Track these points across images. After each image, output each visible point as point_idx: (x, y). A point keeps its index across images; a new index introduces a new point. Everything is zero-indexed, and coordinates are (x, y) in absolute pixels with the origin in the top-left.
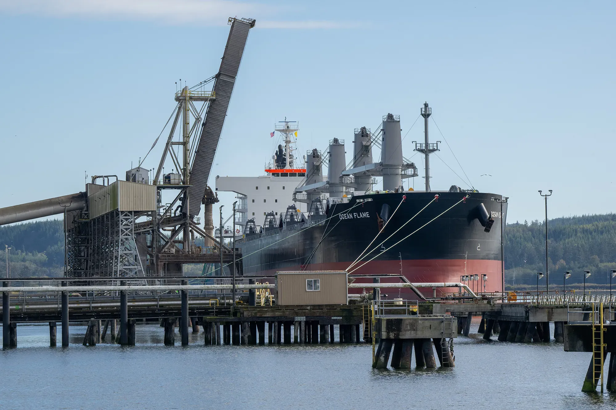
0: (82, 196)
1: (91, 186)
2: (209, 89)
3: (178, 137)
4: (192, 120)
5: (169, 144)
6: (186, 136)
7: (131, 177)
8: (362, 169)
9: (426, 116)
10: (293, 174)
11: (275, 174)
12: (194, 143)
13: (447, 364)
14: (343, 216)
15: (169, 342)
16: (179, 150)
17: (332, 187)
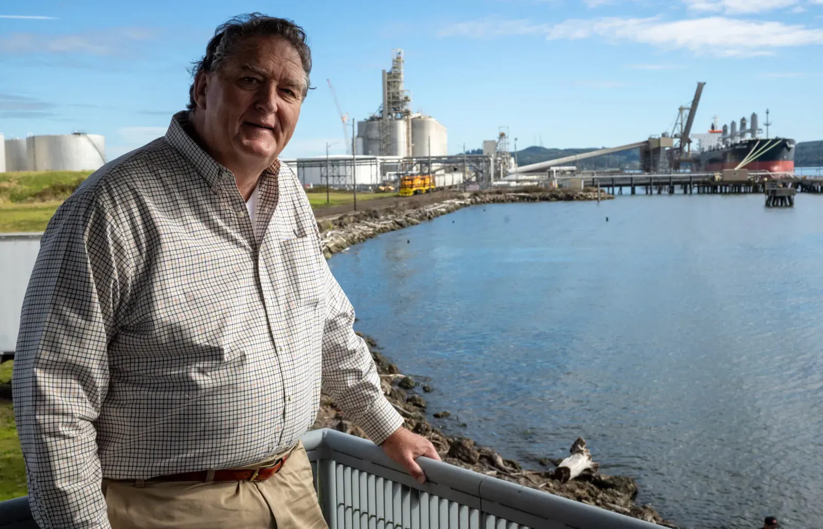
0: (647, 142)
1: (650, 138)
2: (690, 106)
3: (679, 121)
4: (684, 116)
5: (676, 124)
6: (682, 121)
7: (663, 135)
8: (743, 131)
9: (767, 113)
10: (717, 132)
11: (711, 132)
12: (684, 124)
13: (791, 204)
14: (737, 147)
15: (685, 192)
16: (679, 126)
17: (732, 137)
